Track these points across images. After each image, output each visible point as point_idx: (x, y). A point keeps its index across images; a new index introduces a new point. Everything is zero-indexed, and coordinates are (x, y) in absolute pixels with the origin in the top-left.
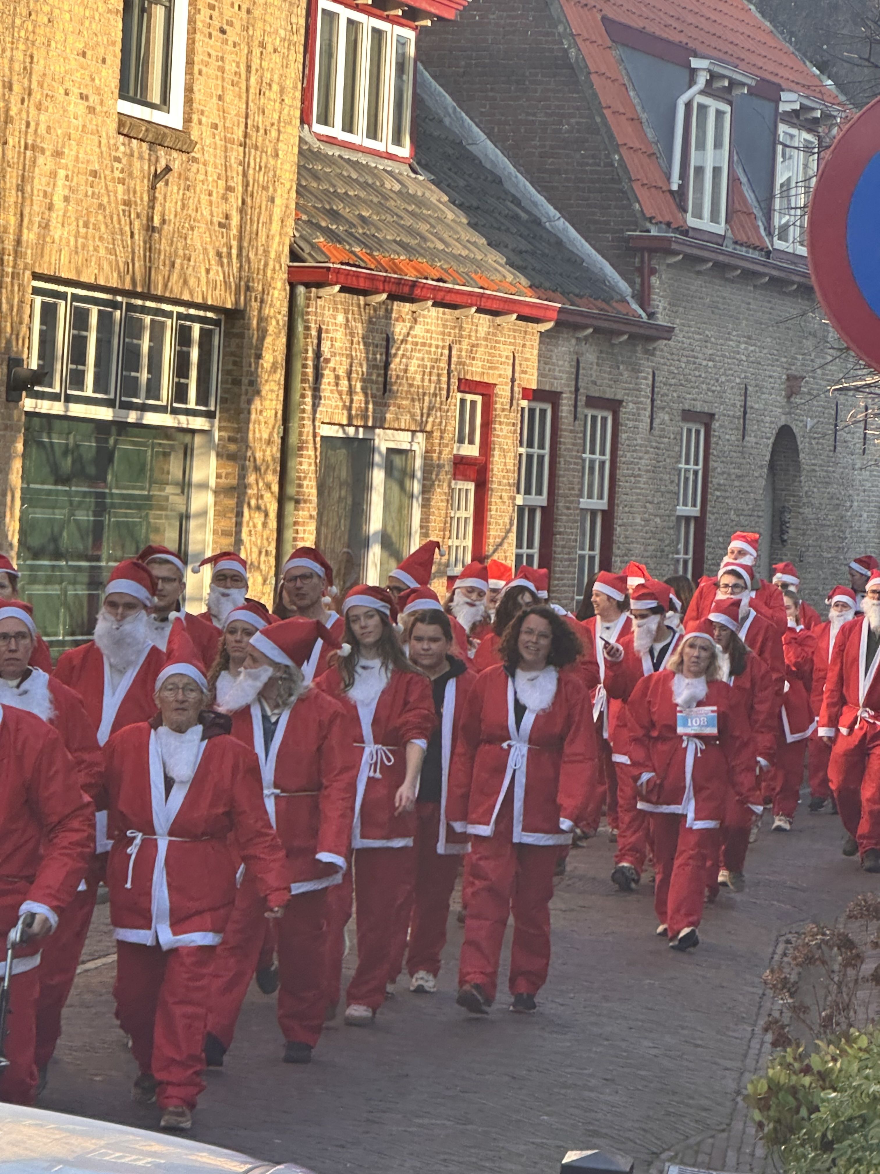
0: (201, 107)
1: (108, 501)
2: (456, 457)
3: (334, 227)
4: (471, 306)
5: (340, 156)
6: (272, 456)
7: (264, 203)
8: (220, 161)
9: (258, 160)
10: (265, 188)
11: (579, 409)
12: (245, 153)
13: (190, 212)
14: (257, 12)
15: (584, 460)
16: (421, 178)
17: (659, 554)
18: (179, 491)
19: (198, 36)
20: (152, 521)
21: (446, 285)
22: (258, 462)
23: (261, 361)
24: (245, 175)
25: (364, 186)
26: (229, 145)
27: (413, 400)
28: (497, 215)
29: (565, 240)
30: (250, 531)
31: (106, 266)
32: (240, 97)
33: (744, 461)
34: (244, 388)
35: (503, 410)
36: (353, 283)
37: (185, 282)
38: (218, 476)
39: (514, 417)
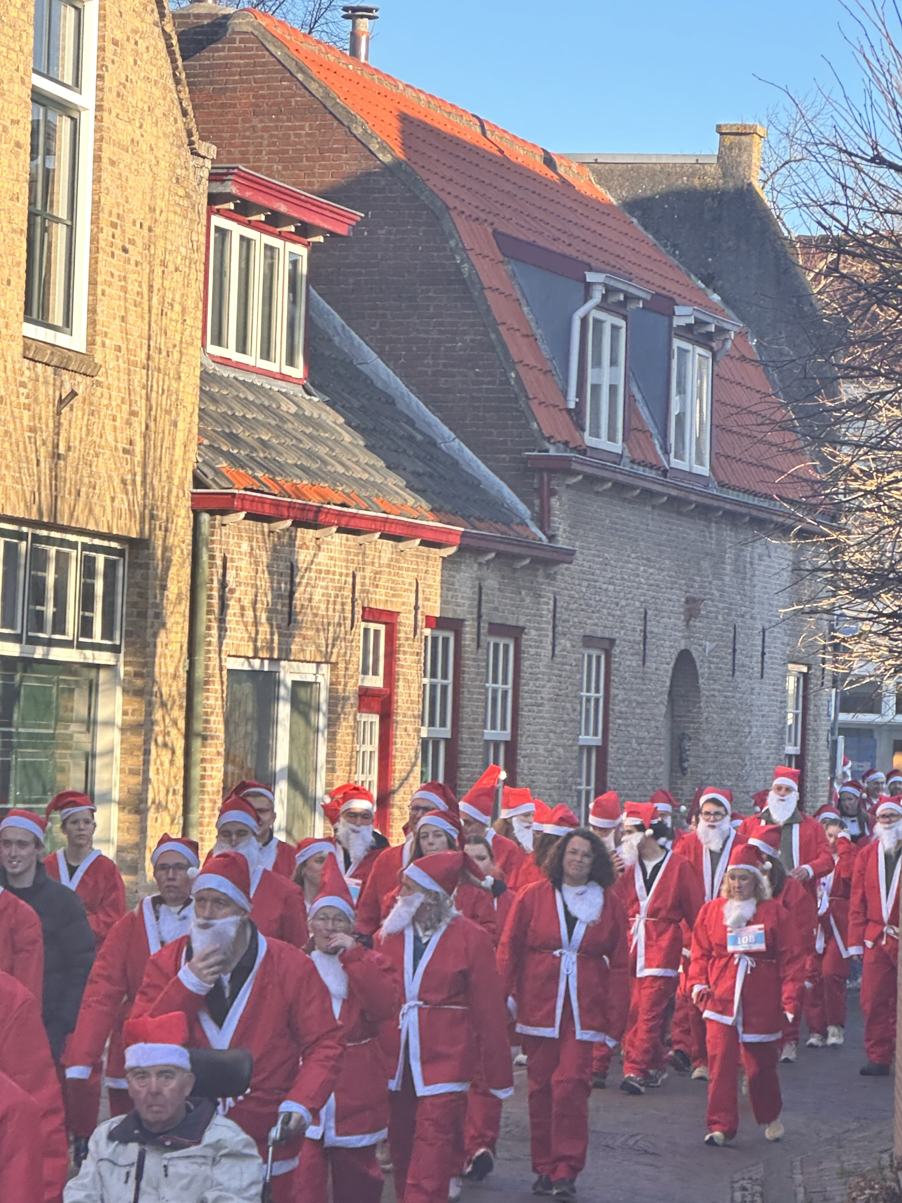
0: (105, 329)
1: (15, 740)
2: (361, 688)
3: (235, 451)
4: (375, 531)
5: (235, 378)
6: (178, 691)
7: (167, 427)
8: (123, 385)
9: (161, 383)
10: (168, 412)
11: (482, 637)
12: (148, 375)
13: (94, 438)
14: (159, 230)
15: (487, 689)
16: (316, 399)
17: (562, 785)
18: (84, 729)
19: (101, 256)
20: (58, 760)
21: (350, 510)
22: (165, 697)
23: (166, 593)
24: (148, 399)
25: (262, 408)
26: (132, 368)
27: (318, 630)
28: (392, 437)
29: (461, 462)
30: (158, 770)
31: (13, 497)
32: (143, 318)
33: (644, 687)
34: (150, 620)
35: (407, 639)
36: (258, 509)
37: (91, 511)
38: (125, 713)
39: (419, 646)
